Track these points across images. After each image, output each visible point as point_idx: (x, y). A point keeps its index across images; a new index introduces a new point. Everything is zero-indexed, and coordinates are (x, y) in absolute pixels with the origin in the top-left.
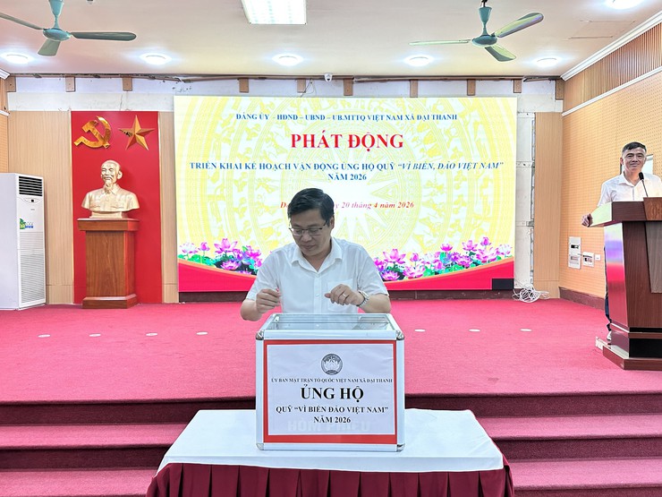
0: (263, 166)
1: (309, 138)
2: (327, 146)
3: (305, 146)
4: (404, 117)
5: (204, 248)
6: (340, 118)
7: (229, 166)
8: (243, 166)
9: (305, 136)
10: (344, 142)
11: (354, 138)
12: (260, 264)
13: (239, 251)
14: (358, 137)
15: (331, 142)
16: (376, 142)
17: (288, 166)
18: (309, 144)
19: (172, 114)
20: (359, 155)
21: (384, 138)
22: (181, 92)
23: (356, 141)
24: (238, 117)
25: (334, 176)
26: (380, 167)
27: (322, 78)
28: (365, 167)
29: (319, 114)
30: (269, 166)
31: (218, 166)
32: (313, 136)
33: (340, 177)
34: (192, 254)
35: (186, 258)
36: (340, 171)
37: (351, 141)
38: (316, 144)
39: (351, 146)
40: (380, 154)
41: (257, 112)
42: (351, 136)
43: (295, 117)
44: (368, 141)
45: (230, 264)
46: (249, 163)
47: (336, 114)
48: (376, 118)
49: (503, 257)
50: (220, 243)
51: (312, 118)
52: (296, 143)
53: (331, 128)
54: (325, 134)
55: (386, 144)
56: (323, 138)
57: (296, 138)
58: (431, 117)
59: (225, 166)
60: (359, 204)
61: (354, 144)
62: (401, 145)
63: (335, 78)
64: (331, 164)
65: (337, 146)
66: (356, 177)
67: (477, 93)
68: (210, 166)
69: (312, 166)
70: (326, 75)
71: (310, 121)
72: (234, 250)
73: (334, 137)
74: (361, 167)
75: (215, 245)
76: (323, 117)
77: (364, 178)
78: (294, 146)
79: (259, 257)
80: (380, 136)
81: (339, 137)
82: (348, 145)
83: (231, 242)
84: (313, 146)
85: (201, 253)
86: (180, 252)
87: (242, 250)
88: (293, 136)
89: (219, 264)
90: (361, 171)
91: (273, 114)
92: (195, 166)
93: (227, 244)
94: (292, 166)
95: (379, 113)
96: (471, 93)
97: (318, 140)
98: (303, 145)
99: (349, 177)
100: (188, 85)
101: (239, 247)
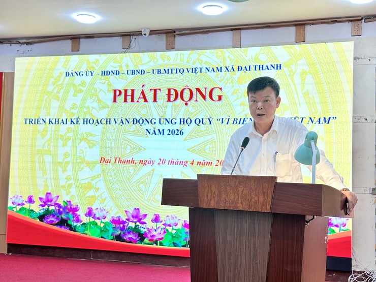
0: (86, 121)
1: (129, 93)
2: (146, 100)
3: (125, 101)
4: (224, 69)
5: (30, 200)
6: (159, 72)
7: (57, 121)
8: (69, 122)
9: (126, 91)
10: (162, 96)
11: (173, 92)
12: (78, 220)
13: (59, 206)
14: (176, 91)
15: (150, 96)
16: (194, 96)
17: (108, 121)
18: (129, 98)
19: (13, 74)
20: (178, 109)
21: (203, 91)
22: (24, 54)
23: (175, 95)
24: (67, 74)
25: (152, 132)
26: (198, 121)
27: (139, 33)
28: (183, 121)
29: (140, 68)
30: (91, 121)
31: (47, 121)
32: (133, 91)
33: (157, 132)
34: (20, 207)
35: (15, 210)
36: (158, 126)
37: (169, 95)
38: (136, 99)
39: (169, 100)
40: (199, 108)
41: (83, 70)
42: (169, 90)
43: (117, 73)
44: (187, 95)
45: (52, 219)
46: (74, 118)
47: (156, 68)
48: (194, 70)
49: (337, 230)
50: (44, 196)
51: (133, 72)
52: (118, 98)
53: (151, 82)
54: (144, 88)
55: (204, 97)
56: (143, 93)
57: (118, 93)
58: (253, 68)
59: (54, 122)
60: (175, 160)
61: (173, 98)
62: (220, 98)
63: (153, 32)
64: (149, 118)
65: (155, 100)
66: (173, 132)
67: (307, 39)
68: (41, 121)
69: (131, 121)
70: (142, 30)
71: (131, 77)
72: (55, 204)
73: (153, 92)
74: (178, 121)
75: (40, 199)
76: (143, 72)
77: (181, 133)
78: (115, 101)
79: (78, 213)
80: (198, 90)
81: (158, 92)
82: (166, 99)
83: (54, 195)
84: (132, 100)
85: (27, 206)
86: (10, 204)
87: (62, 204)
88: (115, 91)
89: (42, 218)
90: (177, 126)
91: (97, 71)
92: (28, 121)
93: (50, 198)
94: (112, 121)
95: (198, 65)
96: (300, 40)
97: (137, 94)
98: (123, 100)
99: (166, 132)
100: (29, 47)
101: (60, 201)
